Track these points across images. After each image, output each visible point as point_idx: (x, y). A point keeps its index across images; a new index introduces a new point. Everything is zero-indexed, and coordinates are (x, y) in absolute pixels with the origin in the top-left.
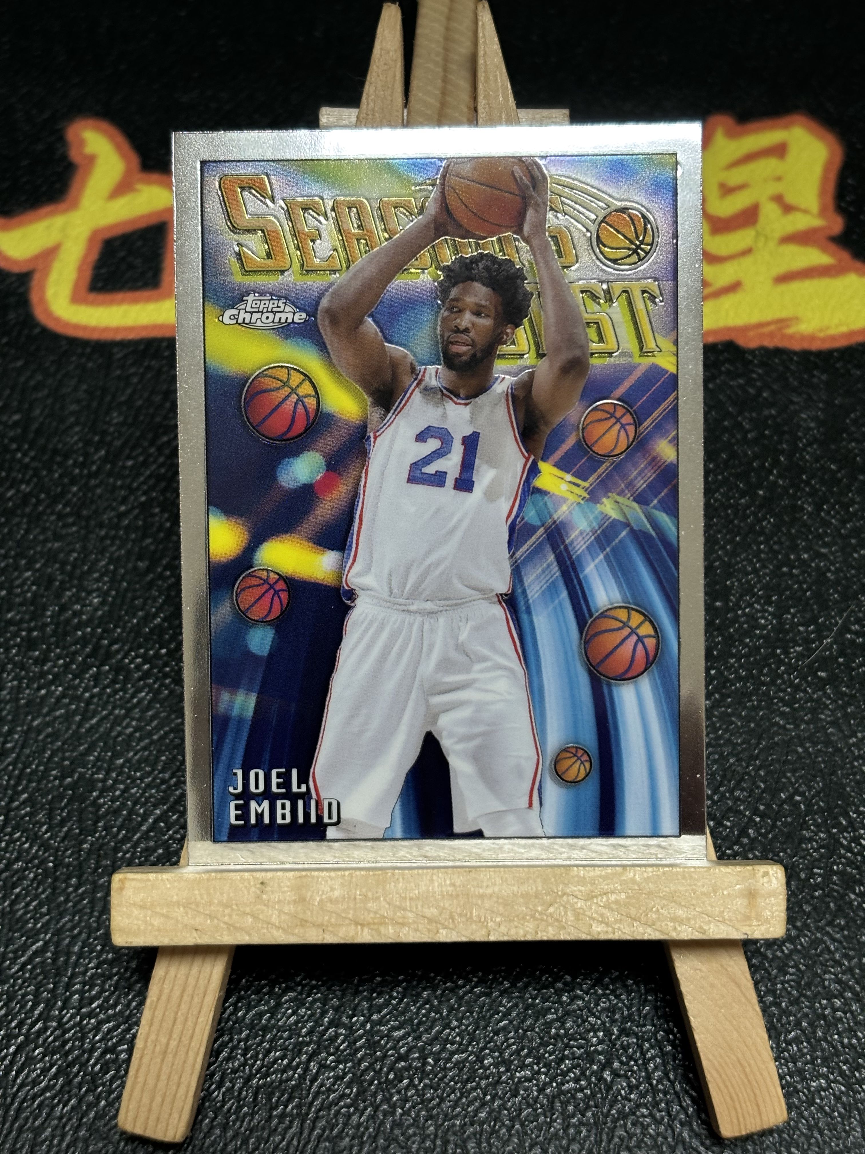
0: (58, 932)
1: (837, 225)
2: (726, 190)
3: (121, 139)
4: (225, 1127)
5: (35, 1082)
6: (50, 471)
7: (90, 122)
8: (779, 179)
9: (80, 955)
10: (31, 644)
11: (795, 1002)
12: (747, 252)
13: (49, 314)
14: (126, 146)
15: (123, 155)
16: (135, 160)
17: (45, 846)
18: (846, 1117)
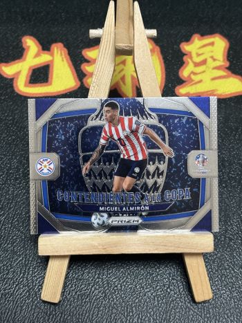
0: (26, 255)
1: (228, 64)
2: (198, 55)
3: (36, 41)
4: (70, 306)
5: (21, 294)
6: (20, 133)
7: (28, 37)
8: (212, 52)
9: (32, 261)
10: (16, 179)
11: (217, 271)
12: (204, 72)
13: (18, 89)
14: (38, 43)
15: (37, 46)
16: (41, 47)
17: (22, 232)
18: (230, 300)
